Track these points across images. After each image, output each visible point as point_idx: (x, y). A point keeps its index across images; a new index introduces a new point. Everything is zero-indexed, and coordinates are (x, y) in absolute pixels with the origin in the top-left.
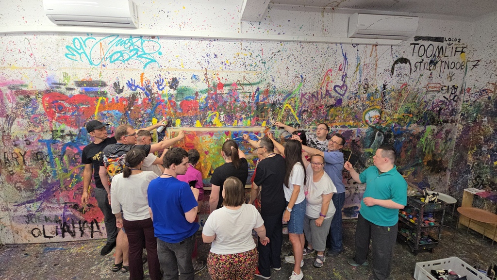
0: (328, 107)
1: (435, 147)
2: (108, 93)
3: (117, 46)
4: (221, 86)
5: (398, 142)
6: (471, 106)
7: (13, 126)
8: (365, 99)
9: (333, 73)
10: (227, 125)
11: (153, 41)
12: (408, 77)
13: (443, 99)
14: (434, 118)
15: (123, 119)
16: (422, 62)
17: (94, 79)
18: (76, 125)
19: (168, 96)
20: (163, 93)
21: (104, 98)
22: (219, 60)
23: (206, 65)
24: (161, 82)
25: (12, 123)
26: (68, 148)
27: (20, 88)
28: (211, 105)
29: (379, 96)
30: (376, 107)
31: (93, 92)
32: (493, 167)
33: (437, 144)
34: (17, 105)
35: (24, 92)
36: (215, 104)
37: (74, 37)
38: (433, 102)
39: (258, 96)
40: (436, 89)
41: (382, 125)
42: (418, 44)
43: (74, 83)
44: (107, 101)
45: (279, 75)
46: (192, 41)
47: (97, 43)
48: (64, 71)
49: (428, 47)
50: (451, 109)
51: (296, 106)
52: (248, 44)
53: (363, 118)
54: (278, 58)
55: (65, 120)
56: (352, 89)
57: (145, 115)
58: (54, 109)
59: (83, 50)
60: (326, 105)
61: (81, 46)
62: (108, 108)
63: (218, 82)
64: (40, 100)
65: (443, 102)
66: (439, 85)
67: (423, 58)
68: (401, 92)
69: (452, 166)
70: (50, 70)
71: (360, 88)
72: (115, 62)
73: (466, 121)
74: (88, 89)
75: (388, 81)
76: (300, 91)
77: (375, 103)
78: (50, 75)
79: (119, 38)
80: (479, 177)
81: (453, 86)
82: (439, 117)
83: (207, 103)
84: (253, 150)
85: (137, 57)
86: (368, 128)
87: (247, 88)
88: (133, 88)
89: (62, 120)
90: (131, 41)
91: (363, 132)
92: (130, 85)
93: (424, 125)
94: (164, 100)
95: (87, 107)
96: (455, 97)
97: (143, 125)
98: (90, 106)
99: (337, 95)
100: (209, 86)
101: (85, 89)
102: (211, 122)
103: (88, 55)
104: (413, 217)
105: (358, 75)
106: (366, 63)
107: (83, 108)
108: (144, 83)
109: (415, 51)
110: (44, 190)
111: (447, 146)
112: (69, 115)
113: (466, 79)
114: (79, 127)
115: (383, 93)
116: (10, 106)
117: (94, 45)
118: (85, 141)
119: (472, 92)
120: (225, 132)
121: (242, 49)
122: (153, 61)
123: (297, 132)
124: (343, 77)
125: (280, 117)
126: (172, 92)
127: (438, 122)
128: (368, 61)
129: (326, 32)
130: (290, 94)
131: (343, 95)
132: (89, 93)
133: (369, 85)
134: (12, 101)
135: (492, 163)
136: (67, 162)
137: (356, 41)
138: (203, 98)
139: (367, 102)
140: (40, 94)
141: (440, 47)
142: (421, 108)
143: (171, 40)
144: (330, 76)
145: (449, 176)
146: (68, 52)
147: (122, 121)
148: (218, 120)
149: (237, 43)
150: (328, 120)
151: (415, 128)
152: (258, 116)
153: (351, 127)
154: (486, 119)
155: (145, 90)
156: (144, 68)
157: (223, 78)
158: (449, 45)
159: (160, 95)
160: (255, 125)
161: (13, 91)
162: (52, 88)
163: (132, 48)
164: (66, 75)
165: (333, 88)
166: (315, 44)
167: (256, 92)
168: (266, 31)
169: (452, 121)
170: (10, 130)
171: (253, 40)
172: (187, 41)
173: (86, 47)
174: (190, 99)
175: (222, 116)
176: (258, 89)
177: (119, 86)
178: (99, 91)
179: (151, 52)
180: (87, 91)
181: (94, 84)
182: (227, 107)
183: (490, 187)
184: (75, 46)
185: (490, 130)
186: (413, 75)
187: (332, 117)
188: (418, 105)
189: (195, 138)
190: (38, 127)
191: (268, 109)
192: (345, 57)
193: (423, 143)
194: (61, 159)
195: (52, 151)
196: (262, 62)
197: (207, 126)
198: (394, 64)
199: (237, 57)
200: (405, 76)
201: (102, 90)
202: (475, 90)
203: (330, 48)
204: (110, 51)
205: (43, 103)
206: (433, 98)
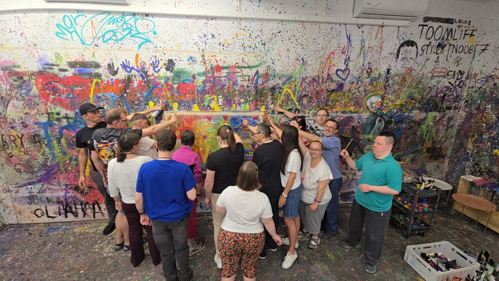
0: (329, 91)
1: (436, 134)
2: (103, 74)
3: (109, 24)
4: (219, 68)
5: (399, 129)
6: (476, 92)
7: (9, 108)
8: (367, 84)
9: (336, 56)
10: (225, 109)
11: (146, 19)
12: (413, 61)
13: (448, 85)
14: (437, 105)
15: (119, 102)
16: (429, 45)
17: (87, 60)
18: (72, 108)
19: (165, 79)
20: (159, 75)
21: (98, 80)
22: (217, 40)
23: (203, 46)
24: (157, 63)
25: (7, 105)
26: (65, 131)
27: (13, 69)
28: (209, 88)
29: (382, 81)
30: (378, 92)
31: (87, 74)
32: (492, 155)
33: (438, 131)
34: (11, 87)
35: (16, 73)
36: (212, 88)
37: (64, 14)
38: (438, 88)
39: (257, 79)
40: (441, 74)
41: (383, 111)
42: (427, 26)
43: (66, 64)
44: (102, 83)
45: (279, 58)
46: (188, 20)
47: (87, 21)
48: (56, 51)
49: (437, 29)
50: (455, 95)
51: (296, 90)
52: (247, 24)
53: (365, 104)
54: (278, 39)
55: (60, 102)
56: (355, 73)
57: (141, 98)
58: (48, 91)
59: (74, 28)
60: (327, 90)
61: (72, 25)
62: (104, 91)
63: (216, 64)
64: (33, 81)
65: (448, 87)
66: (445, 70)
67: (430, 40)
68: (405, 77)
69: (451, 153)
70: (41, 49)
71: (362, 72)
72: (108, 42)
73: (469, 108)
74: (82, 70)
75: (393, 65)
76: (301, 75)
77: (378, 88)
78: (41, 55)
79: (110, 16)
80: (477, 164)
81: (460, 71)
82: (442, 104)
83: (205, 87)
84: (252, 135)
85: (131, 36)
86: (368, 114)
87: (246, 71)
88: (128, 70)
89: (57, 103)
90: (123, 19)
91: (364, 118)
92: (125, 66)
93: (427, 111)
94: (160, 83)
95: (81, 89)
96: (460, 82)
97: (139, 108)
98: (84, 88)
99: (339, 79)
100: (206, 69)
101: (79, 70)
102: (209, 106)
103: (79, 33)
104: (407, 203)
105: (362, 59)
106: (370, 46)
107: (77, 90)
108: (139, 64)
109: (423, 33)
110: (45, 172)
111: (448, 133)
112: (63, 98)
113: (473, 64)
114: (75, 110)
115: (387, 78)
116: (4, 88)
117: (85, 24)
118: (82, 124)
119: (478, 78)
120: (224, 117)
121: (240, 29)
122: (147, 41)
123: (297, 118)
124: (346, 61)
125: (279, 102)
126: (169, 74)
127: (441, 108)
128: (373, 44)
129: (330, 12)
130: (290, 78)
131: (345, 80)
132: (83, 74)
133: (373, 69)
134: (6, 83)
135: (492, 151)
136: (65, 145)
137: (361, 21)
138: (200, 81)
139: (370, 87)
140: (33, 75)
141: (449, 29)
142: (425, 93)
143: (165, 19)
144: (332, 59)
145: (447, 163)
146: (58, 30)
147: (118, 104)
148: (216, 104)
149: (236, 22)
150: (328, 105)
151: (417, 115)
152: (257, 101)
153: (352, 112)
154: (489, 106)
155: (140, 72)
156: (139, 48)
157: (221, 60)
158: (459, 27)
159: (156, 77)
160: (253, 110)
161: (7, 72)
162: (45, 68)
163: (125, 27)
164: (58, 55)
165: (335, 72)
166: (318, 24)
167: (255, 75)
168: (267, 9)
169: (456, 108)
170: (6, 113)
171: (253, 20)
172: (182, 20)
173: (77, 25)
174: (187, 82)
175: (220, 100)
176: (257, 73)
177: (113, 67)
178: (93, 72)
179: (145, 31)
180: (81, 73)
181: (87, 65)
182: (225, 91)
183: (487, 174)
184: (65, 24)
185: (493, 118)
186: (419, 59)
187: (332, 102)
188: (422, 91)
189: (193, 122)
190: (33, 109)
191: (267, 93)
192: (349, 38)
193: (424, 130)
194: (59, 142)
195: (49, 133)
196: (262, 44)
197: (205, 110)
198: (400, 47)
199: (235, 38)
200: (410, 60)
201: (96, 72)
202: (481, 75)
203: (334, 29)
204: (102, 29)
205: (36, 85)
206: (438, 84)
